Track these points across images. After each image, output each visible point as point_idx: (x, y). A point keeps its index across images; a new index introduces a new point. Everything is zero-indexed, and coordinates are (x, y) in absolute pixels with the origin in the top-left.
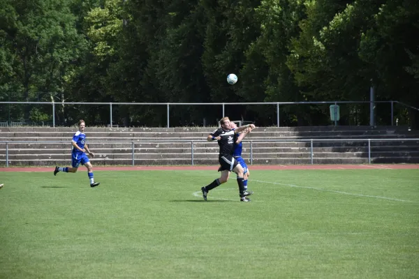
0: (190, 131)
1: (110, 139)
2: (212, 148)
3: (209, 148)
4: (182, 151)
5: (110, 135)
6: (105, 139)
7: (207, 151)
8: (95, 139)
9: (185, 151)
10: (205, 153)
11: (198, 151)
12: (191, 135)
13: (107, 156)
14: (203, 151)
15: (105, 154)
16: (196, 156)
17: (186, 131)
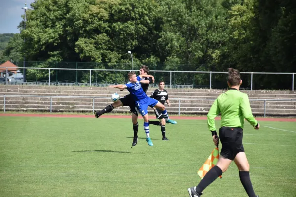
0: (267, 92)
1: (208, 98)
2: (281, 106)
3: (278, 105)
4: (258, 107)
5: (208, 95)
6: (204, 98)
7: (278, 107)
8: (197, 97)
9: (261, 107)
10: (276, 109)
11: (270, 107)
12: (267, 96)
13: (204, 109)
14: (274, 107)
15: (203, 108)
16: (267, 111)
17: (263, 93)
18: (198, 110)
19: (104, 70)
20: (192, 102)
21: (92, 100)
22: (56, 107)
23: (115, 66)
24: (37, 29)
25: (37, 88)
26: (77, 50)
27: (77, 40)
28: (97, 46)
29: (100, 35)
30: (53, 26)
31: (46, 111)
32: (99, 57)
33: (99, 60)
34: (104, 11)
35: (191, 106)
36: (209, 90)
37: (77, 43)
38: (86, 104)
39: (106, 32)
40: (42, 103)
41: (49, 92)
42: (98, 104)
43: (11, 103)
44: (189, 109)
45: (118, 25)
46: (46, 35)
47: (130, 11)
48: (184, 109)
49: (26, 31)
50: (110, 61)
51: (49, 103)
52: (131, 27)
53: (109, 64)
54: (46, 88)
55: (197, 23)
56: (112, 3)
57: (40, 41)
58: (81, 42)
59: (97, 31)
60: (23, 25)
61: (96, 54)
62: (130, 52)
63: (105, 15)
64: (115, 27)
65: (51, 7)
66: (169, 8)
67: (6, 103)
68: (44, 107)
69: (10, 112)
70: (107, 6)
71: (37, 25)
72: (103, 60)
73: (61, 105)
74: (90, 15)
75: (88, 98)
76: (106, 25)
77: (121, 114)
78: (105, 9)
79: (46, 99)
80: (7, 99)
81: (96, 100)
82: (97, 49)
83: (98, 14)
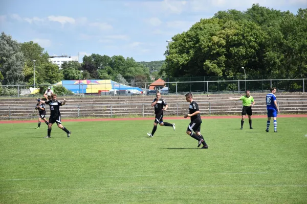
18: (294, 109)
19: (224, 81)
20: (289, 103)
21: (208, 105)
22: (182, 111)
23: (232, 78)
24: (176, 55)
25: (168, 97)
26: (204, 68)
27: (205, 62)
28: (219, 65)
29: (221, 57)
30: (188, 53)
31: (173, 114)
32: (220, 73)
33: (221, 75)
34: (222, 39)
35: (288, 106)
36: (303, 93)
37: (204, 64)
38: (204, 108)
39: (225, 55)
40: (171, 109)
41: (176, 100)
42: (214, 108)
43: (148, 109)
44: (287, 109)
45: (234, 50)
46: (182, 59)
47: (241, 40)
48: (282, 109)
49: (169, 57)
50: (228, 75)
51: (176, 109)
52: (242, 50)
53: (228, 77)
54: (174, 97)
55: (293, 45)
56: (229, 34)
57: (178, 63)
58: (207, 63)
59: (218, 54)
60: (167, 53)
61: (219, 71)
62: (243, 68)
63: (223, 42)
64: (231, 51)
65: (186, 39)
66: (270, 36)
67: (145, 109)
68: (172, 112)
69: (147, 117)
70: (225, 36)
71: (176, 53)
72: (224, 74)
73: (185, 110)
74: (212, 43)
75: (206, 103)
76: (224, 50)
77: (232, 115)
78: (224, 38)
79: (174, 105)
80: (145, 106)
81: (212, 105)
82: (219, 66)
83: (218, 42)
